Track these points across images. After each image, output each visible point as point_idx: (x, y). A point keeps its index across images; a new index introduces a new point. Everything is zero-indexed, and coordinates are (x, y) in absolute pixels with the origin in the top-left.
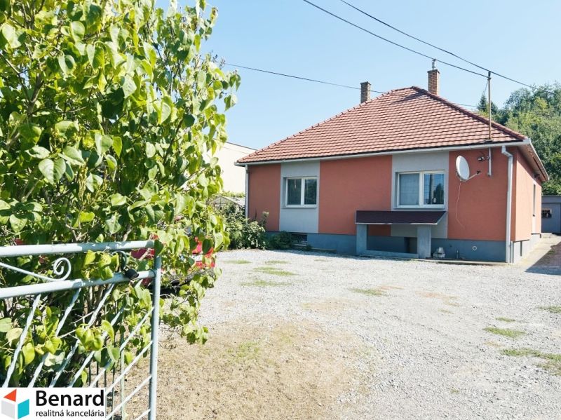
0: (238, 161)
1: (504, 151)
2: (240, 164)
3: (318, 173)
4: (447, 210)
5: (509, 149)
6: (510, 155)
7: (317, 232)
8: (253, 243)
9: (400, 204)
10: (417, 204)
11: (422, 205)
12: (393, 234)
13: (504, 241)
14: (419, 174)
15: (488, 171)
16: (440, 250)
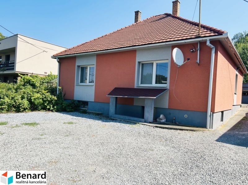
0: (53, 56)
1: (208, 43)
2: (54, 57)
3: (95, 63)
4: (168, 88)
5: (212, 42)
6: (212, 46)
7: (93, 101)
8: (48, 107)
9: (141, 83)
10: (151, 83)
11: (154, 85)
12: (135, 104)
13: (206, 112)
14: (153, 63)
15: (197, 60)
16: (161, 116)
